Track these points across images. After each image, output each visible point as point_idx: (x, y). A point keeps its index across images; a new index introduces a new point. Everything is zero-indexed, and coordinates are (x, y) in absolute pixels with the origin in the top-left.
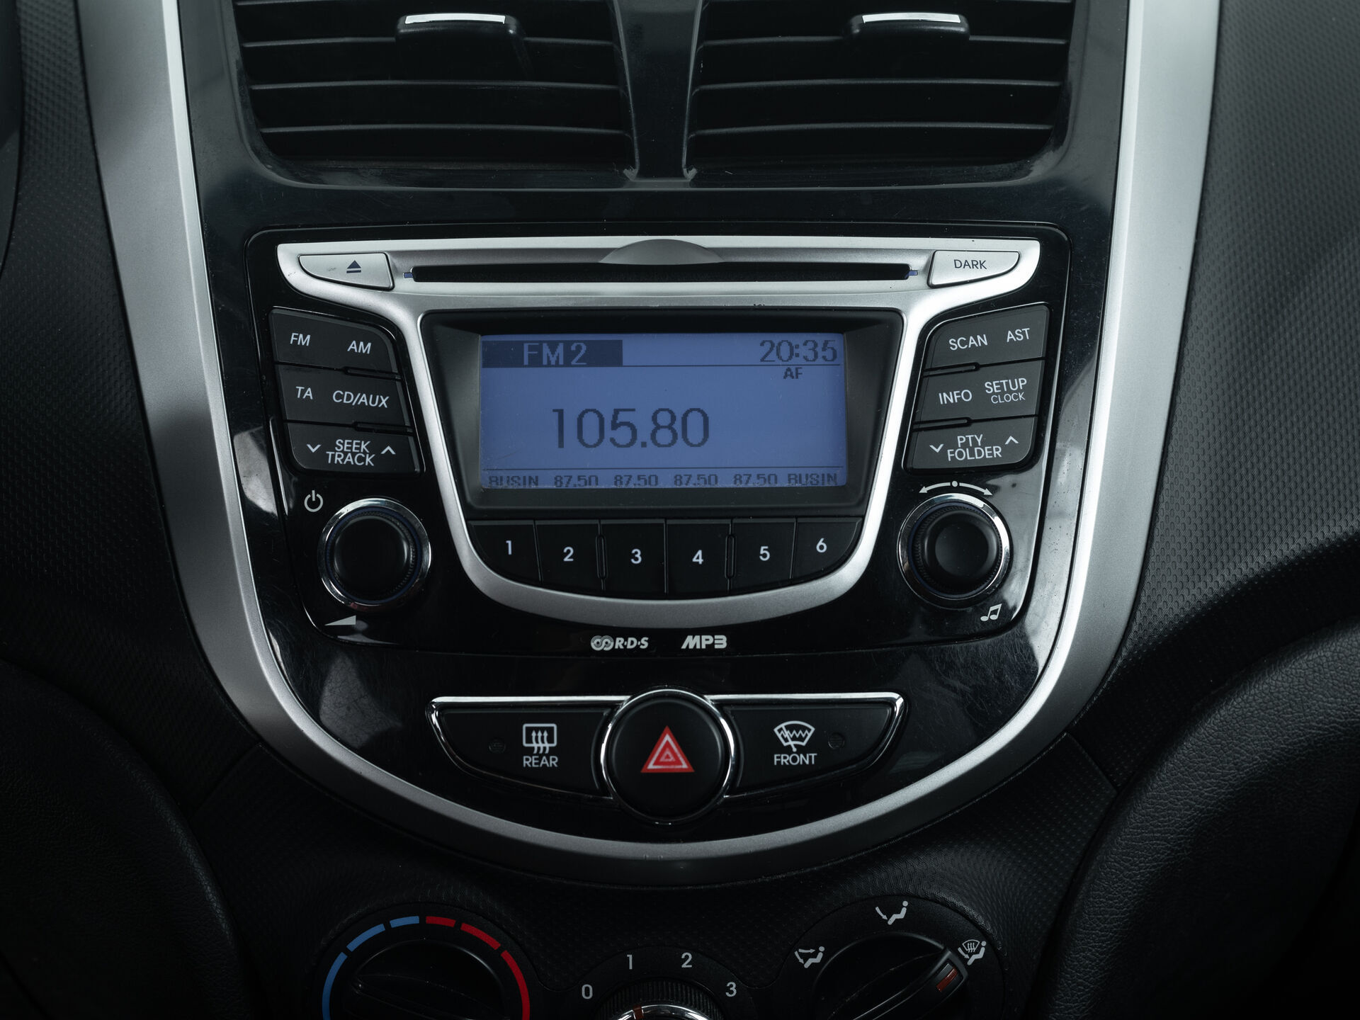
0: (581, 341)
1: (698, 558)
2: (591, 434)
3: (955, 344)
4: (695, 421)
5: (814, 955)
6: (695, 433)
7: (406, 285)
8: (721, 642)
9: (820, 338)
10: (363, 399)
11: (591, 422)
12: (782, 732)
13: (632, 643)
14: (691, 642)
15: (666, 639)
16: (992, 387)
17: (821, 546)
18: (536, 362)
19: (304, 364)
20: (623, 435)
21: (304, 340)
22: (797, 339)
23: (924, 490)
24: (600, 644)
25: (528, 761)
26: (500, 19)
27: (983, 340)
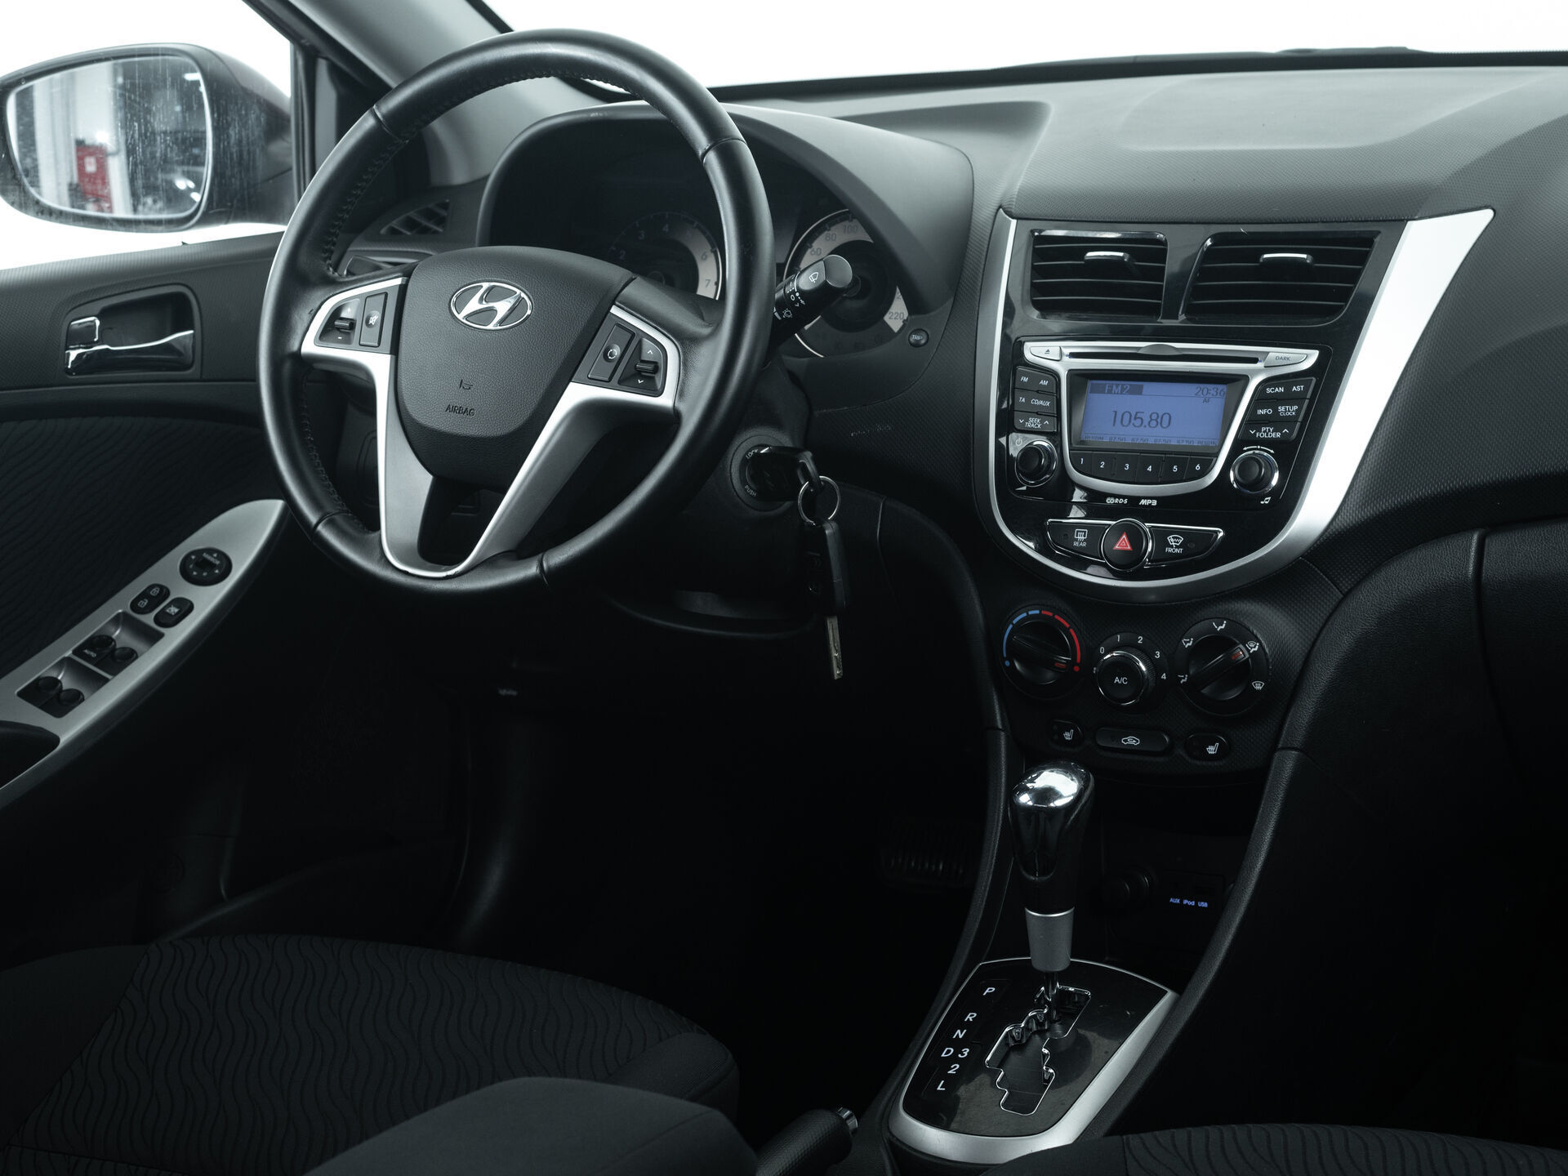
0: (1128, 384)
1: (1150, 469)
2: (1126, 422)
3: (1269, 391)
4: (1166, 418)
5: (1189, 642)
6: (1165, 423)
7: (1066, 359)
8: (1154, 503)
9: (1220, 387)
10: (1041, 403)
11: (1127, 417)
12: (1171, 539)
13: (1121, 501)
14: (1143, 502)
15: (1134, 500)
16: (1281, 409)
17: (1198, 467)
18: (1110, 392)
19: (1025, 389)
20: (1138, 422)
21: (1025, 379)
22: (1210, 387)
23: (1245, 449)
24: (1110, 501)
25: (1076, 544)
26: (1121, 254)
27: (1282, 390)
